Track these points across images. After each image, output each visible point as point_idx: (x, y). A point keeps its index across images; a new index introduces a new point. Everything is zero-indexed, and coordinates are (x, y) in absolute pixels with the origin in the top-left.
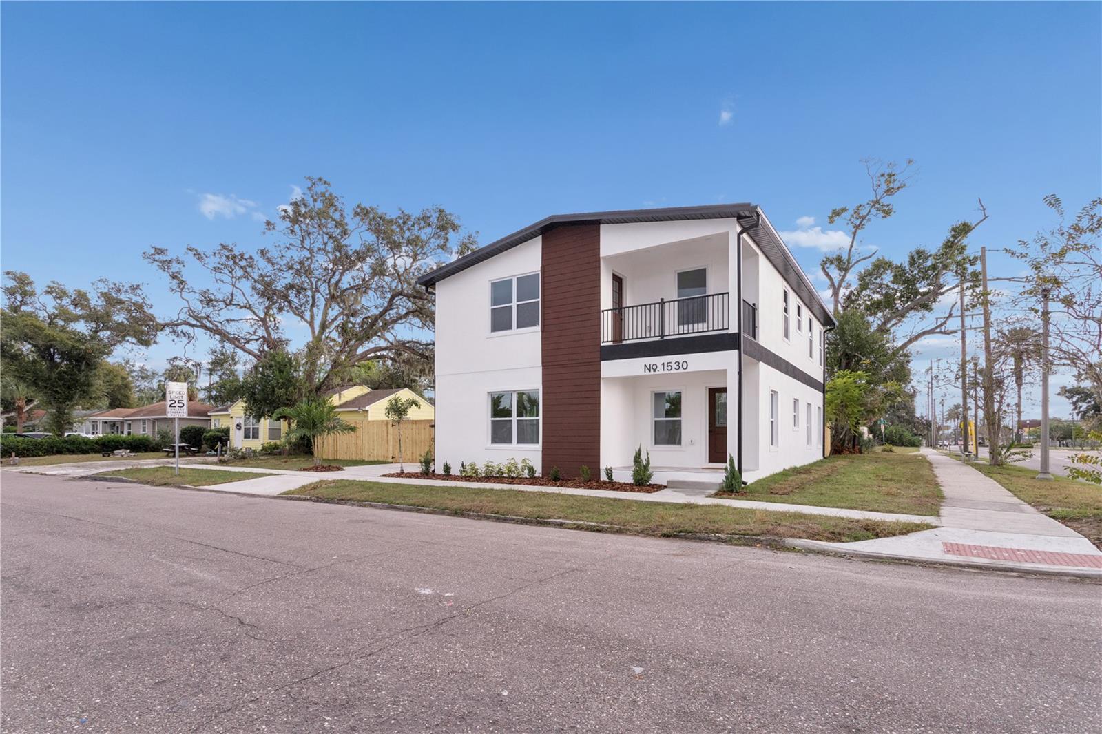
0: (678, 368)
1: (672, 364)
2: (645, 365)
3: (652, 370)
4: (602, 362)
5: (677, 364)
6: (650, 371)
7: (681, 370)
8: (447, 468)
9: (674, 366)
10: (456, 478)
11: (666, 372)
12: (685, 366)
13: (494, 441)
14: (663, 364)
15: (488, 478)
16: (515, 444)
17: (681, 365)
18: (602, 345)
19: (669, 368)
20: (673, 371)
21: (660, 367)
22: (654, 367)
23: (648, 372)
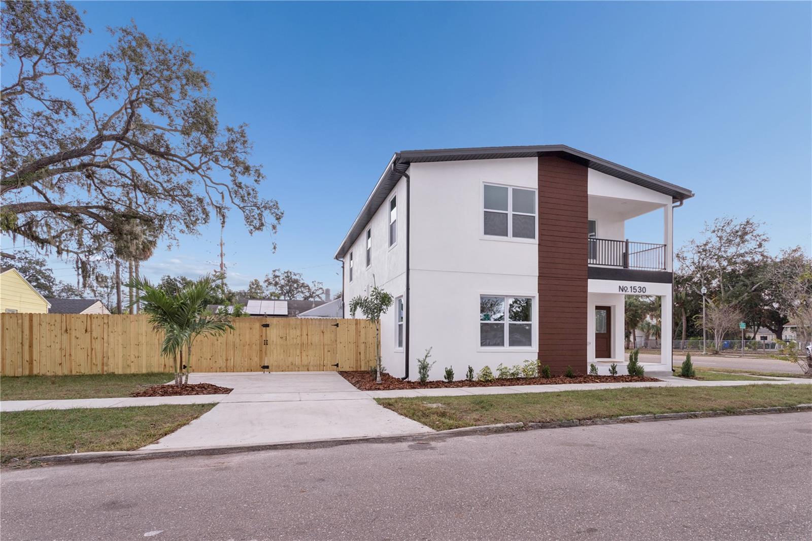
0: (640, 291)
1: (637, 288)
2: (620, 287)
3: (624, 291)
4: (589, 280)
5: (640, 288)
6: (623, 291)
7: (642, 293)
8: (449, 374)
9: (638, 290)
10: (461, 384)
11: (633, 293)
12: (644, 290)
13: (484, 343)
14: (631, 287)
15: (502, 381)
16: (507, 347)
17: (642, 289)
18: (589, 265)
19: (635, 291)
20: (637, 293)
21: (629, 289)
22: (626, 289)
23: (621, 292)
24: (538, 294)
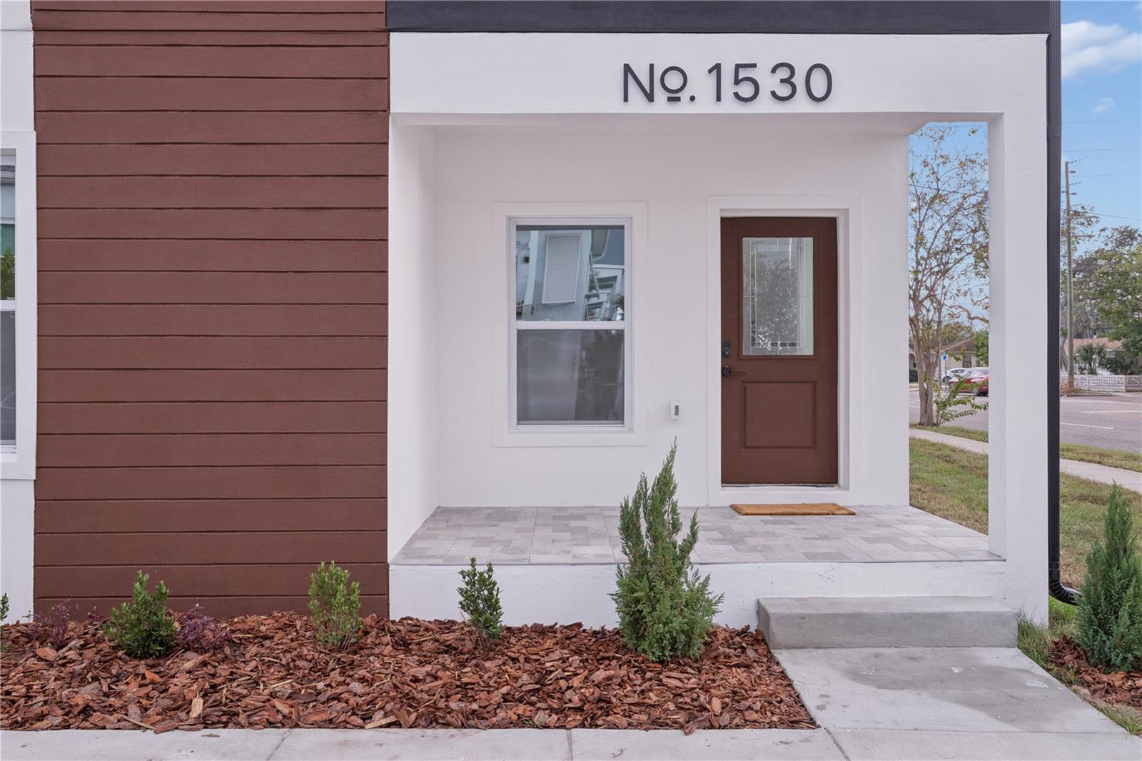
0: (784, 91)
1: (759, 74)
2: (627, 69)
3: (660, 95)
4: (398, 41)
5: (784, 73)
6: (650, 97)
7: (801, 104)
9: (769, 83)
11: (729, 106)
12: (819, 87)
14: (717, 68)
17: (799, 80)
19: (746, 90)
20: (764, 105)
21: (701, 84)
22: (674, 81)
23: (637, 103)
24: (34, 134)
